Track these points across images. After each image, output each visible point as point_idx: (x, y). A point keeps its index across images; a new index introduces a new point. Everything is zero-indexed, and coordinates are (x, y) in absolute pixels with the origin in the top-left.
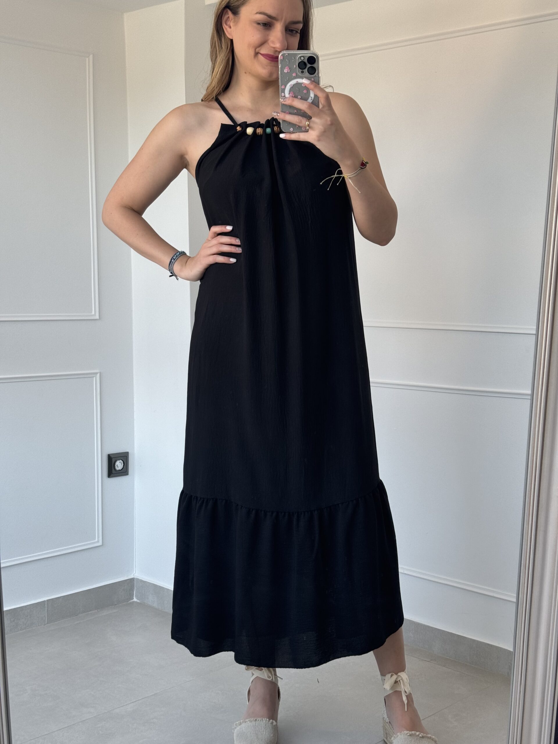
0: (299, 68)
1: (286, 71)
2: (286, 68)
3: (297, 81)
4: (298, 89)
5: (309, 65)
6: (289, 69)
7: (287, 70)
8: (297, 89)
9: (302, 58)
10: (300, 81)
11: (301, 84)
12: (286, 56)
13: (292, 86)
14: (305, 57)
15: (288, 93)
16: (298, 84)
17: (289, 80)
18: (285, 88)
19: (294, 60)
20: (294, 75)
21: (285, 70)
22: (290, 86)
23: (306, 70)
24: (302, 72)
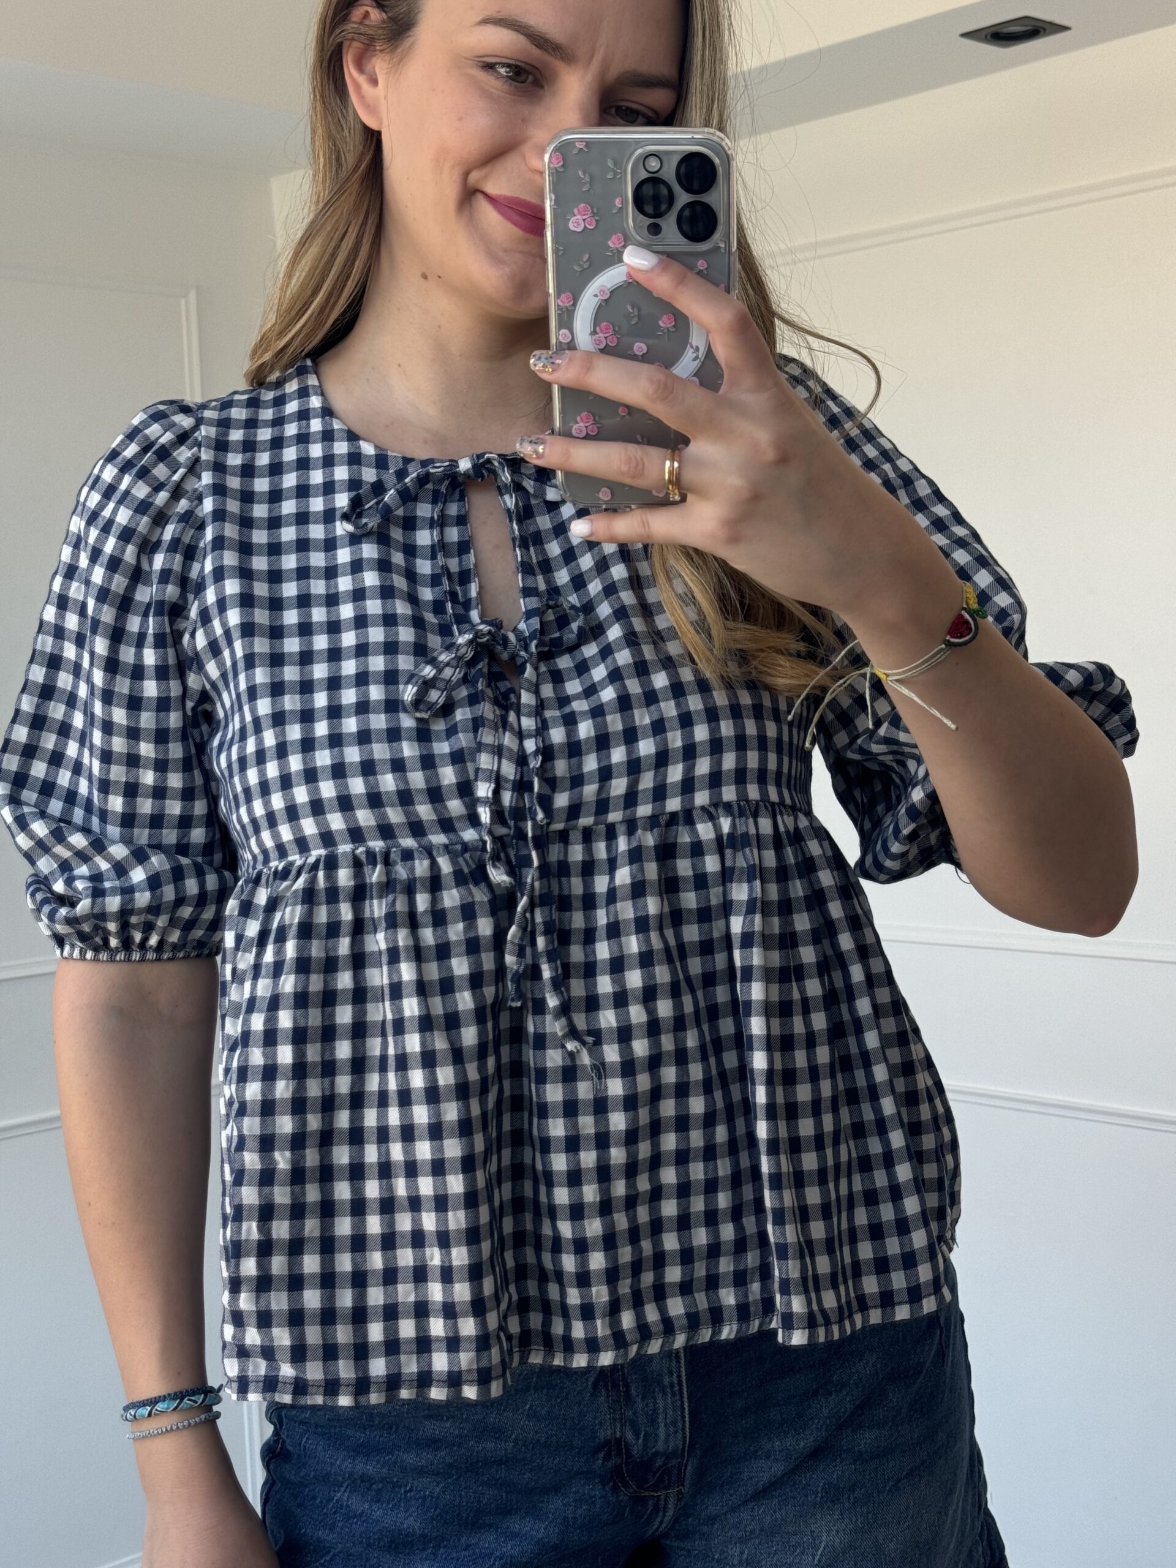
0: (637, 212)
1: (576, 223)
4: (633, 308)
5: (683, 198)
6: (590, 212)
7: (584, 220)
8: (629, 307)
9: (654, 164)
12: (575, 152)
13: (606, 297)
14: (664, 158)
15: (588, 329)
17: (590, 266)
19: (617, 174)
20: (616, 239)
21: (573, 219)
22: (596, 296)
23: (669, 224)
24: (655, 229)
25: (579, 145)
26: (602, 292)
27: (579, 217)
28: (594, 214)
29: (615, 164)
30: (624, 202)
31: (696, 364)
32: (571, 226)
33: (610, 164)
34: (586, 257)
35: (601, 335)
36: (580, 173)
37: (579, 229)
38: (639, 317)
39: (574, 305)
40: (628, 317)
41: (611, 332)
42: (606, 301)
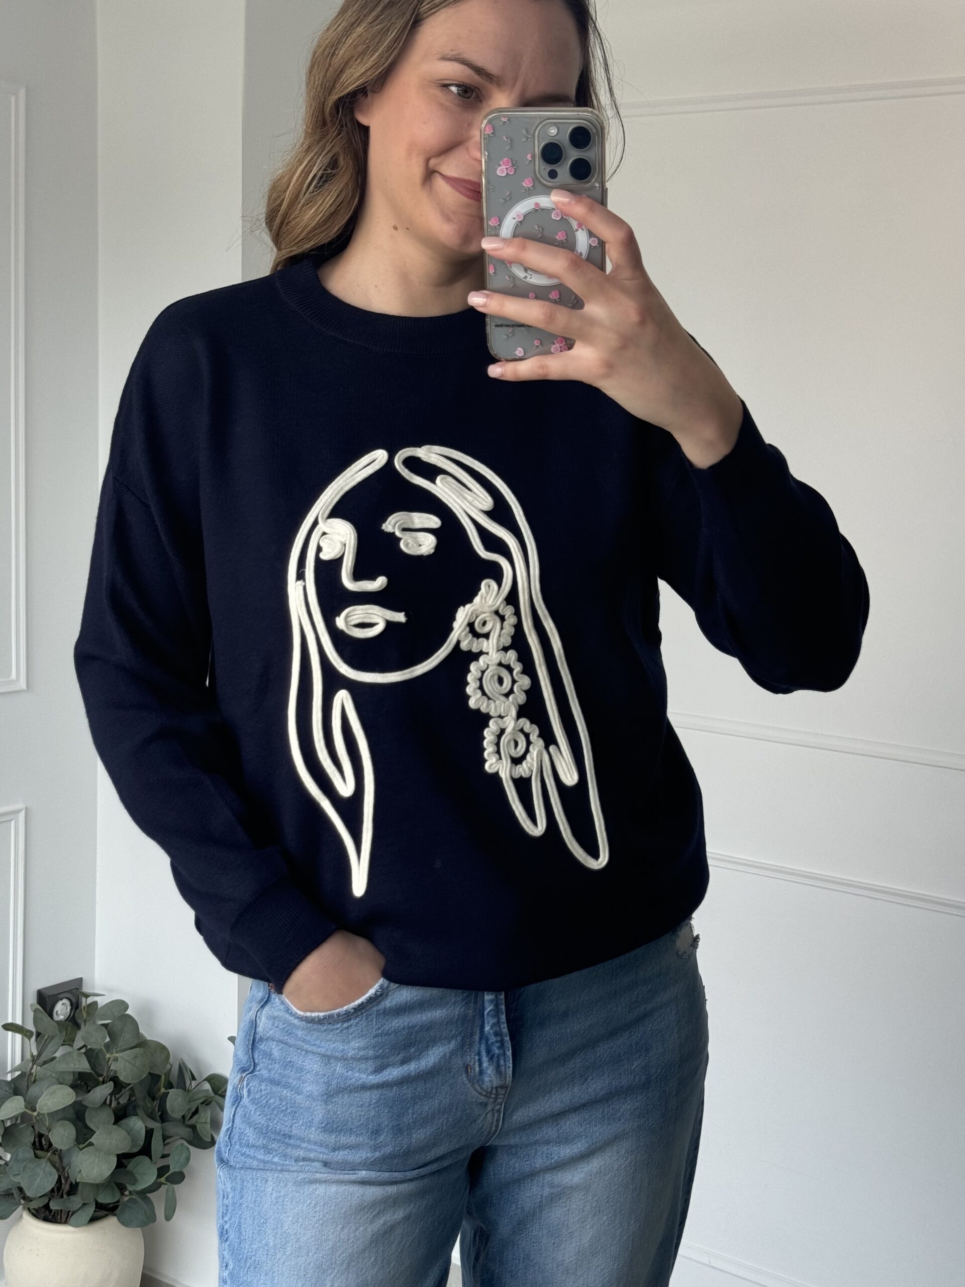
1: (501, 171)
2: (501, 163)
3: (537, 204)
4: (538, 227)
6: (510, 165)
7: (507, 169)
10: (545, 201)
11: (547, 211)
12: (501, 123)
13: (521, 218)
16: (538, 210)
18: (500, 225)
19: (527, 138)
20: (527, 184)
23: (563, 169)
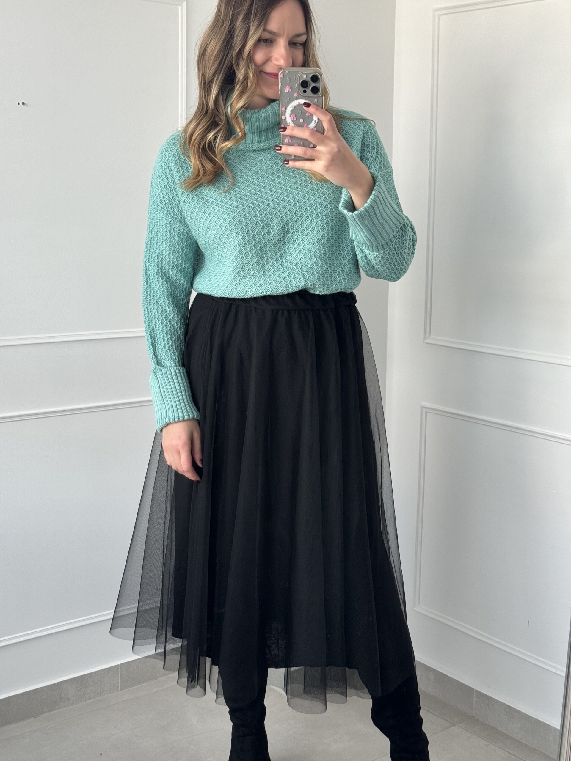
0: (301, 87)
5: (312, 85)
8: (299, 111)
9: (305, 77)
14: (308, 75)
15: (289, 115)
17: (290, 100)
22: (291, 108)
24: (305, 92)
25: (287, 72)
26: (293, 107)
27: (287, 89)
28: (290, 88)
29: (296, 76)
30: (298, 85)
31: (315, 125)
32: (285, 91)
33: (294, 76)
34: (289, 98)
35: (292, 117)
36: (287, 78)
37: (287, 91)
38: (301, 113)
39: (286, 110)
40: (299, 113)
41: (295, 116)
42: (294, 109)
